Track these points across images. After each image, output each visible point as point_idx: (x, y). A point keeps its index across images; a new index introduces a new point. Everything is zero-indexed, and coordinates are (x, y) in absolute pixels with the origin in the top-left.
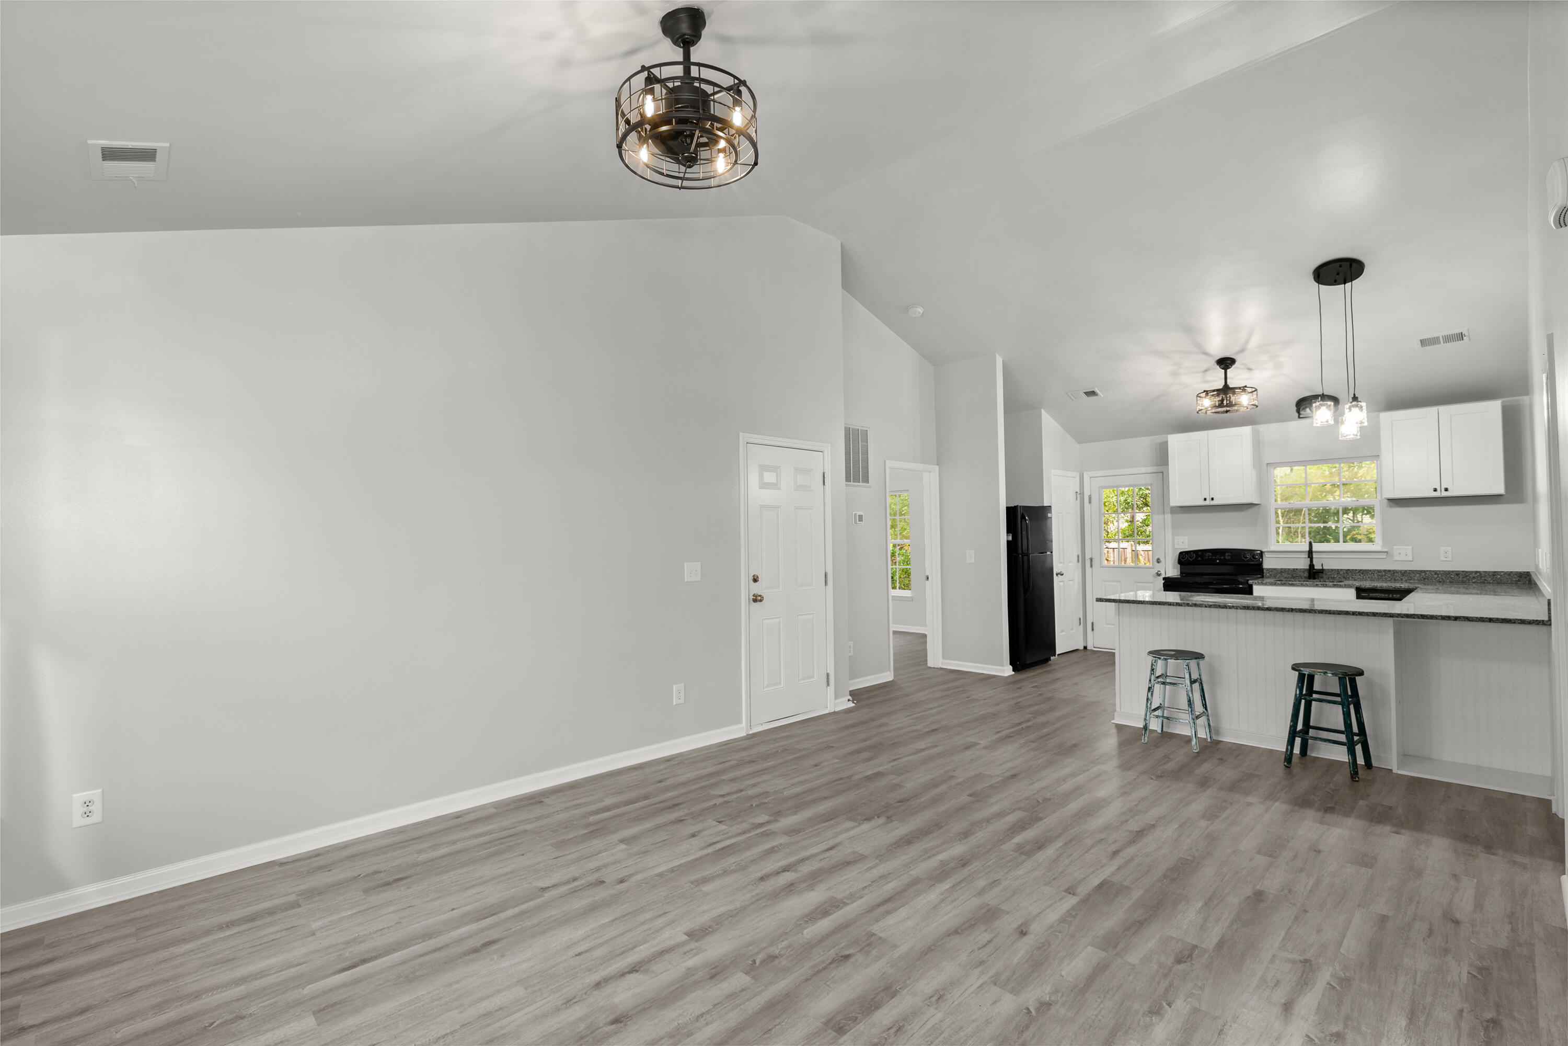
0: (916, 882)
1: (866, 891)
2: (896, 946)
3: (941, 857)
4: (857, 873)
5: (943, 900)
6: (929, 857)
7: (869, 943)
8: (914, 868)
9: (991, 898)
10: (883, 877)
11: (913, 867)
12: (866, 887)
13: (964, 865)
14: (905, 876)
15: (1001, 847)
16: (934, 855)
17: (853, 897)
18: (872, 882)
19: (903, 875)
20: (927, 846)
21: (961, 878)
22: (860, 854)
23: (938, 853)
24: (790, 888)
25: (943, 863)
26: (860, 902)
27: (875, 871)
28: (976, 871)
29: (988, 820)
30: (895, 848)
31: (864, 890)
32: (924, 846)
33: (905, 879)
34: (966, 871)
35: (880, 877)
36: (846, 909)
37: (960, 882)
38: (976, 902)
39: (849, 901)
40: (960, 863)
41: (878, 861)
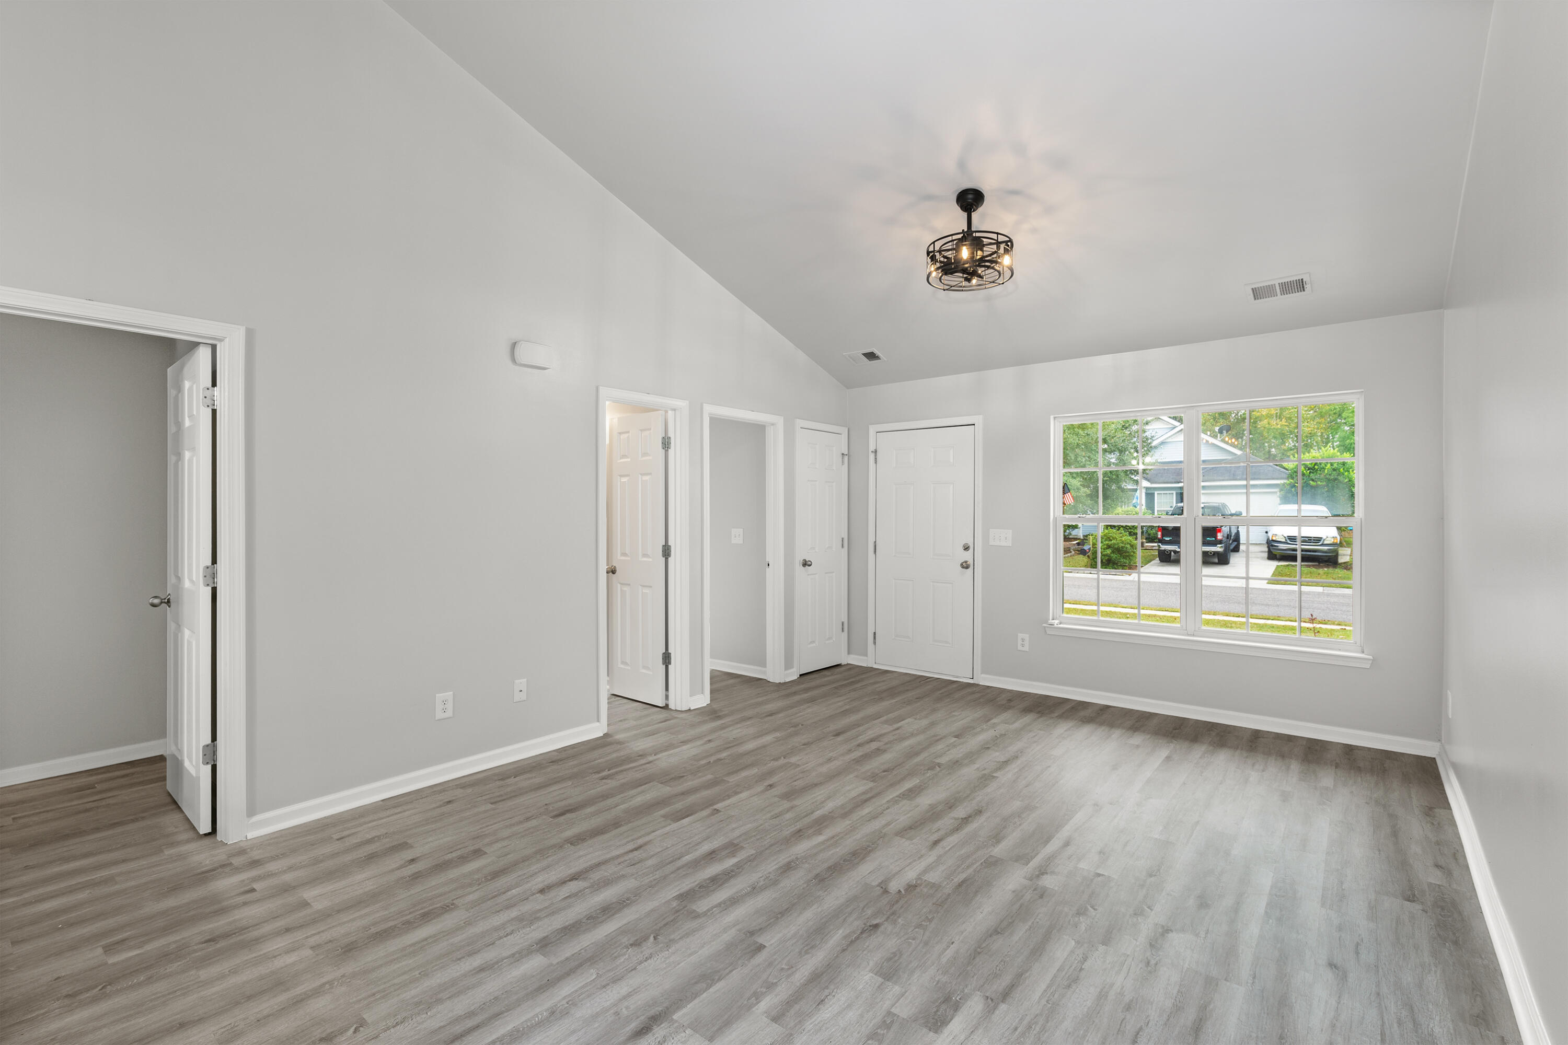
0: (845, 815)
1: (886, 806)
2: (856, 777)
3: (821, 838)
4: (898, 819)
5: (823, 802)
6: (833, 837)
7: (873, 777)
8: (847, 826)
9: (786, 804)
10: (875, 817)
11: (849, 827)
12: (887, 809)
13: (800, 831)
14: (855, 819)
15: (755, 851)
16: (827, 840)
17: (895, 801)
18: (882, 813)
19: (857, 820)
20: (834, 850)
21: (805, 819)
22: (904, 838)
23: (823, 843)
24: (951, 805)
25: (819, 832)
26: (888, 799)
27: (884, 822)
28: (790, 826)
29: (754, 890)
30: (869, 846)
31: (888, 806)
32: (838, 850)
33: (855, 816)
34: (799, 826)
35: (877, 817)
36: (897, 793)
37: (806, 816)
38: (796, 802)
39: (897, 798)
40: (803, 832)
41: (883, 831)
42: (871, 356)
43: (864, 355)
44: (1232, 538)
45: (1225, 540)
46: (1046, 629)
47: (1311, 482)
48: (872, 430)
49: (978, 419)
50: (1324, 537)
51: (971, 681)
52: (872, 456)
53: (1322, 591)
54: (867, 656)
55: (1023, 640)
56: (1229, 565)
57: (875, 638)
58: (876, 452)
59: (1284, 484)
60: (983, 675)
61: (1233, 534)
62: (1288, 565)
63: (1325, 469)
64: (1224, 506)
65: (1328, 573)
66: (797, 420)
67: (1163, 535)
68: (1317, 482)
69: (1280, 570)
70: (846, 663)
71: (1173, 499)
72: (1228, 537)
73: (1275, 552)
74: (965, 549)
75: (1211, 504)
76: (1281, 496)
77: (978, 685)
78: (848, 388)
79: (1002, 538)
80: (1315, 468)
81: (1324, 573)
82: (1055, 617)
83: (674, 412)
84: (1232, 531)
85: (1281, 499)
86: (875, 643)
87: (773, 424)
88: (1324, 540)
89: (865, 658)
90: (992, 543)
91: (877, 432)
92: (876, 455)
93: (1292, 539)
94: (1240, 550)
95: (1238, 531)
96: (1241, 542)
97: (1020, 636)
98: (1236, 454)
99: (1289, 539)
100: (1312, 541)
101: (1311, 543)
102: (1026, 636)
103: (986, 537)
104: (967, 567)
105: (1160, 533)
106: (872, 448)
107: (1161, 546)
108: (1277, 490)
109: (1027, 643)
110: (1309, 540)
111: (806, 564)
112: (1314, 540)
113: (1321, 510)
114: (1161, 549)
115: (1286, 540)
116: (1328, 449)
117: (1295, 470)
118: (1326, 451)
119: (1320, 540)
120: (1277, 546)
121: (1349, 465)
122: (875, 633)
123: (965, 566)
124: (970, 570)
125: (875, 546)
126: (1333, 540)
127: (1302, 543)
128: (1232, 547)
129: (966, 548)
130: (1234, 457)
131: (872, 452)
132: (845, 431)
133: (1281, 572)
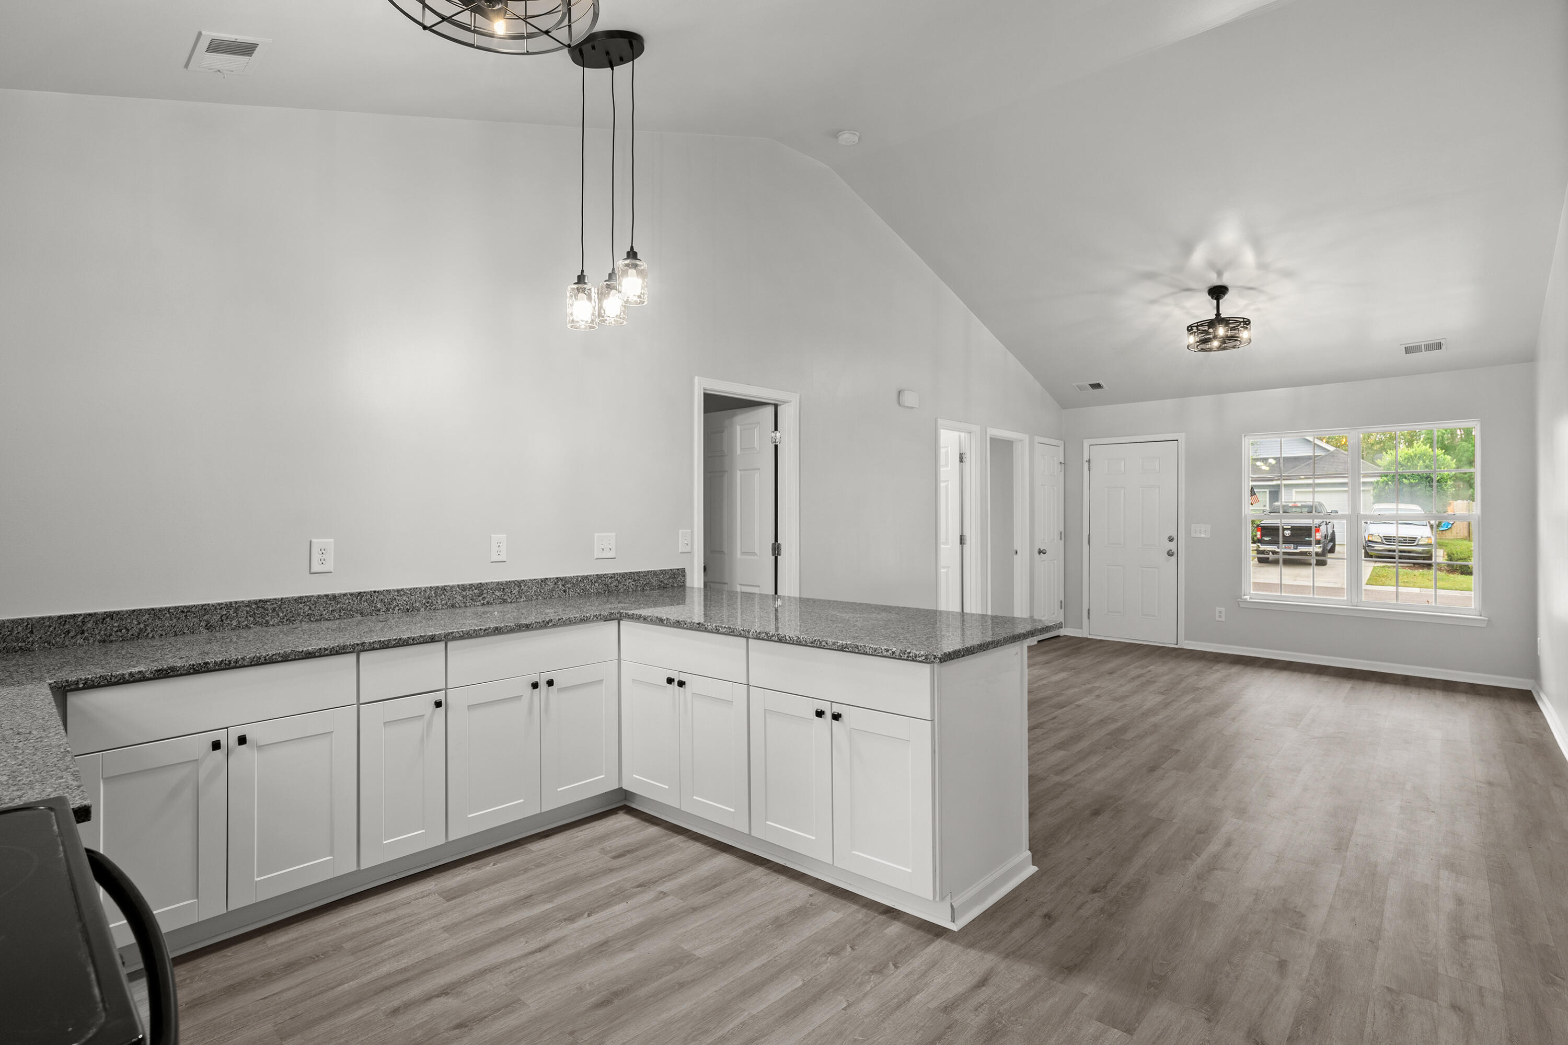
42: (1097, 386)
43: (1090, 385)
44: (1329, 538)
45: (1323, 540)
46: (1240, 603)
47: (1404, 480)
48: (1086, 444)
49: (1181, 437)
50: (1419, 537)
51: (1176, 646)
52: (1086, 465)
53: (1419, 592)
54: (1082, 629)
55: (1220, 612)
56: (1327, 566)
57: (1089, 613)
58: (1089, 461)
59: (1377, 482)
60: (1186, 641)
61: (1329, 534)
62: (1384, 567)
63: (1418, 466)
64: (1321, 504)
65: (1423, 575)
66: (1036, 437)
67: (1262, 535)
68: (1410, 480)
69: (1377, 571)
70: (1063, 635)
71: (1266, 498)
72: (1326, 537)
73: (1371, 553)
74: (1169, 541)
75: (1308, 503)
76: (1375, 495)
77: (1183, 649)
78: (1064, 409)
79: (1202, 531)
80: (1408, 466)
81: (1420, 574)
82: (1246, 594)
83: (969, 434)
84: (1328, 531)
85: (1374, 497)
86: (1089, 618)
87: (1021, 441)
88: (1419, 540)
89: (1081, 630)
90: (1193, 535)
91: (1090, 445)
92: (1089, 464)
93: (1388, 539)
94: (1336, 551)
95: (1333, 531)
96: (1337, 543)
97: (1218, 609)
98: (1329, 451)
99: (1385, 539)
100: (1408, 541)
101: (1406, 543)
102: (1223, 609)
103: (1188, 532)
104: (1171, 555)
105: (1259, 533)
106: (1086, 458)
107: (1261, 546)
108: (1371, 488)
109: (1223, 615)
110: (1404, 540)
111: (1040, 552)
112: (1409, 540)
113: (1414, 509)
114: (1260, 549)
115: (1382, 540)
116: (1420, 445)
117: (1388, 467)
118: (1418, 447)
119: (1415, 541)
120: (1374, 547)
121: (1441, 462)
122: (1089, 610)
123: (1170, 554)
124: (1175, 557)
125: (1089, 538)
126: (1427, 541)
127: (1399, 544)
128: (1329, 548)
129: (1171, 539)
130: (1328, 453)
131: (1087, 461)
132: (1061, 443)
133: (1379, 573)
